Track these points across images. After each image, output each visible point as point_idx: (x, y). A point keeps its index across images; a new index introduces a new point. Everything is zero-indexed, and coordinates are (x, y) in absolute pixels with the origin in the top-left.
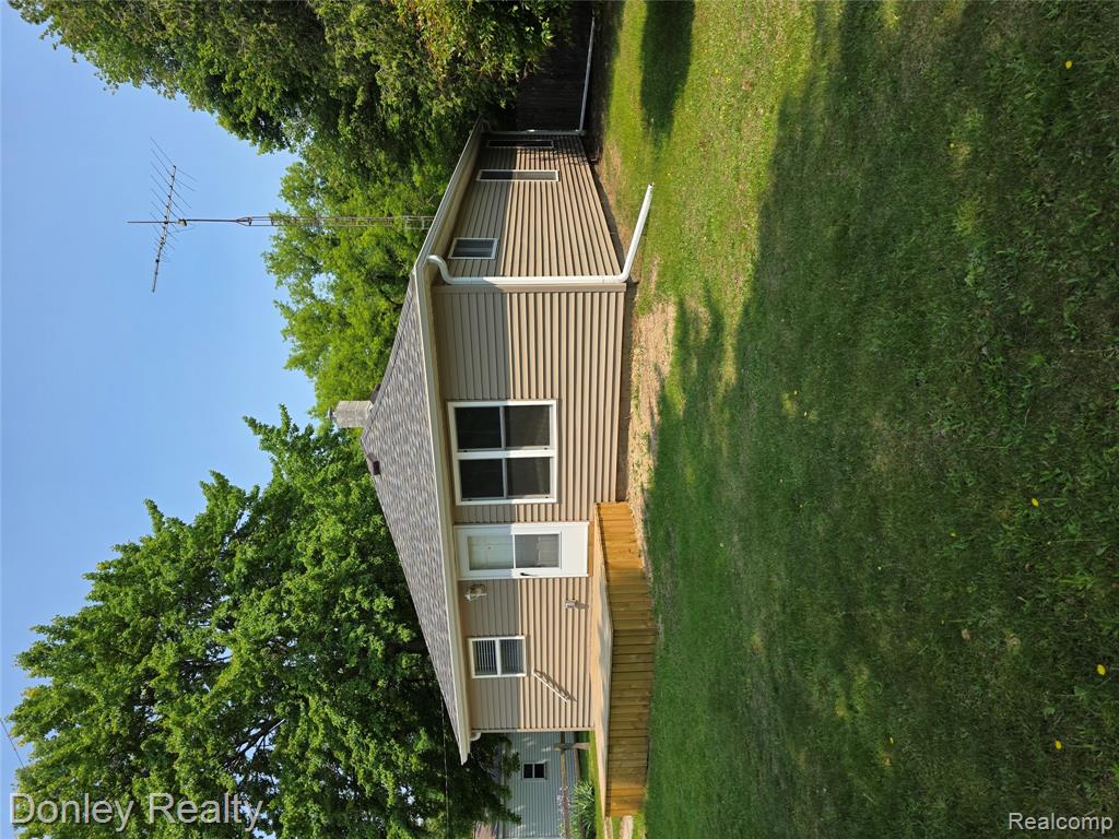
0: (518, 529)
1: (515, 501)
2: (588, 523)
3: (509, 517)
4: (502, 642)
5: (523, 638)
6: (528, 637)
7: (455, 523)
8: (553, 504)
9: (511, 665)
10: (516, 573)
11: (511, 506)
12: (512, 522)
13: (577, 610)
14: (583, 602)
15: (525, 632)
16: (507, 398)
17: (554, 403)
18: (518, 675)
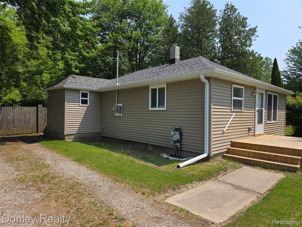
5: (243, 110)
8: (266, 122)
10: (257, 108)
13: (248, 132)
16: (278, 109)
17: (277, 121)
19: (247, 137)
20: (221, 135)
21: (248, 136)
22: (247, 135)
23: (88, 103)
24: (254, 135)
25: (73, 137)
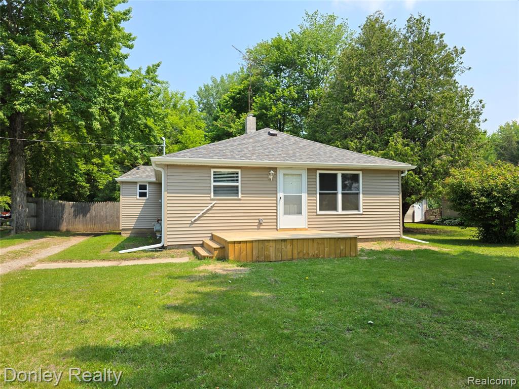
0: (305, 196)
1: (318, 195)
2: (307, 228)
3: (310, 193)
4: (237, 187)
5: (240, 197)
6: (240, 200)
7: (308, 169)
8: (316, 212)
9: (217, 190)
10: (281, 195)
11: (316, 194)
12: (308, 194)
13: (257, 224)
14: (261, 227)
15: (242, 199)
16: (363, 194)
17: (361, 212)
18: (212, 194)
19: (256, 230)
20: (188, 225)
21: (258, 229)
22: (256, 227)
23: (147, 196)
24: (276, 229)
25: (130, 232)
